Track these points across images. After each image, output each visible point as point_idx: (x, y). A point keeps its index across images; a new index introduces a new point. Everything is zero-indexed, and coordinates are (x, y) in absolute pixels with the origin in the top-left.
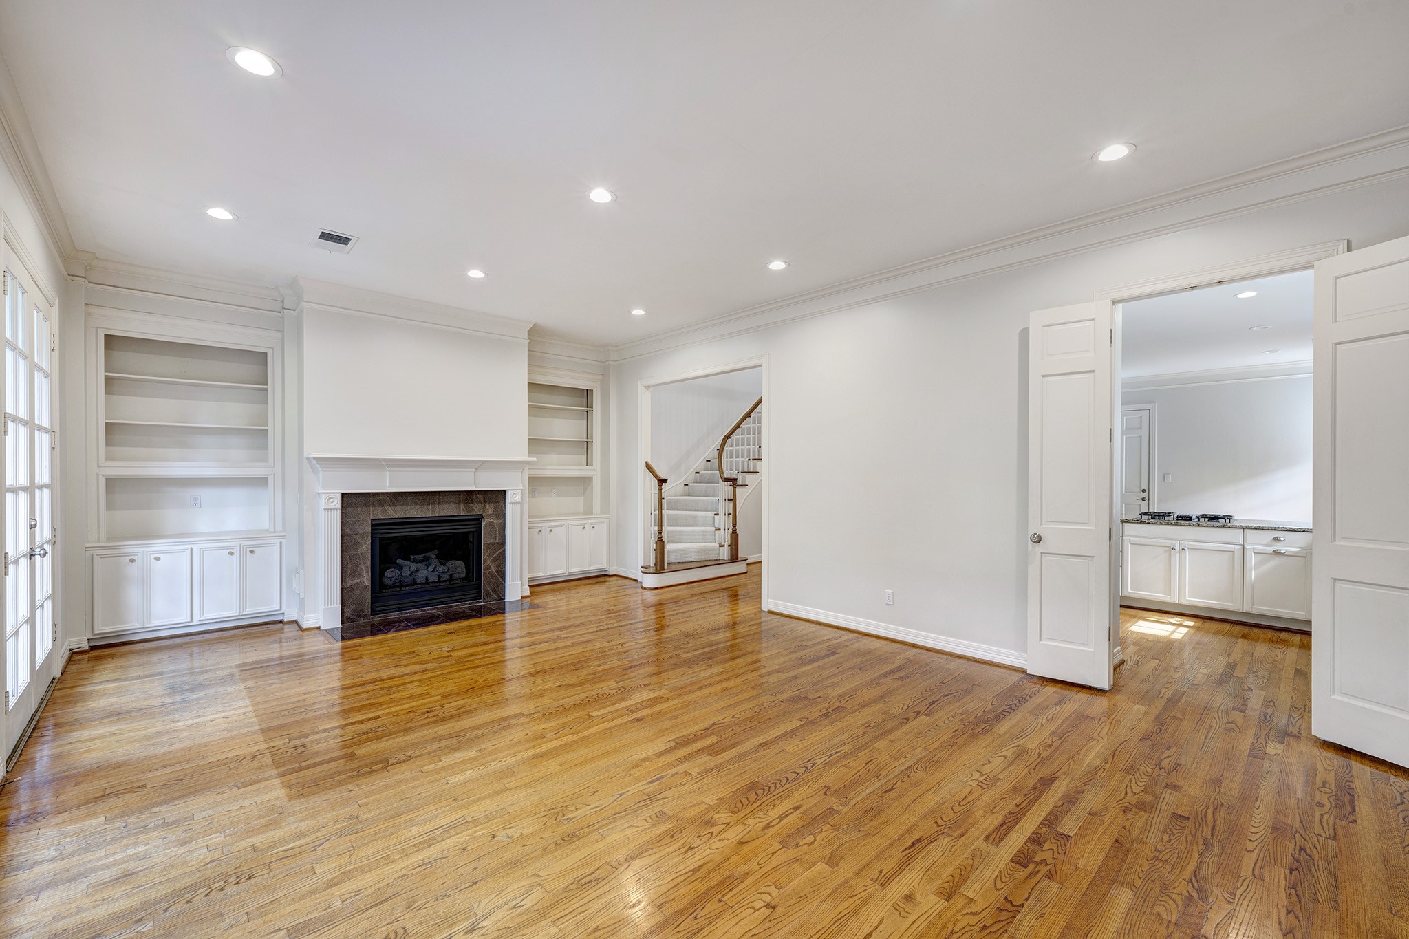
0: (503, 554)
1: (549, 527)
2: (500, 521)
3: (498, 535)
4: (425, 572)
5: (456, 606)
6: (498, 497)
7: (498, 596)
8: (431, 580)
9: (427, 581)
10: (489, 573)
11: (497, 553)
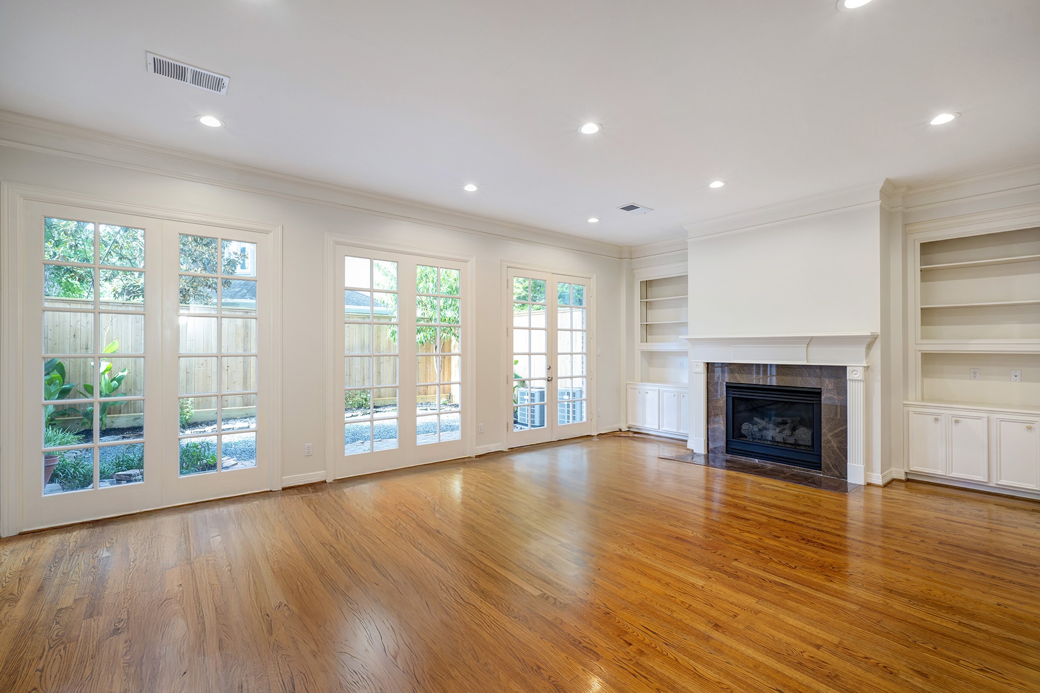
0: (845, 431)
1: (953, 416)
2: (842, 398)
3: (839, 412)
4: (774, 432)
5: (794, 468)
6: (839, 373)
7: (841, 474)
8: (778, 440)
9: (773, 440)
10: (829, 447)
11: (839, 430)
